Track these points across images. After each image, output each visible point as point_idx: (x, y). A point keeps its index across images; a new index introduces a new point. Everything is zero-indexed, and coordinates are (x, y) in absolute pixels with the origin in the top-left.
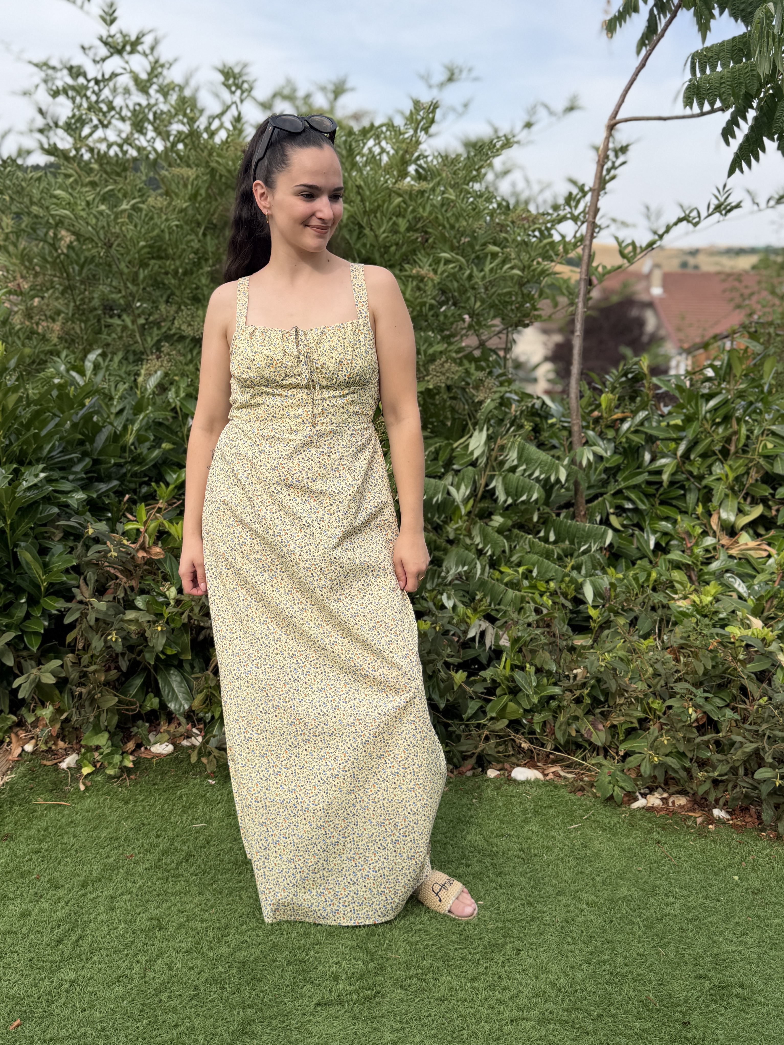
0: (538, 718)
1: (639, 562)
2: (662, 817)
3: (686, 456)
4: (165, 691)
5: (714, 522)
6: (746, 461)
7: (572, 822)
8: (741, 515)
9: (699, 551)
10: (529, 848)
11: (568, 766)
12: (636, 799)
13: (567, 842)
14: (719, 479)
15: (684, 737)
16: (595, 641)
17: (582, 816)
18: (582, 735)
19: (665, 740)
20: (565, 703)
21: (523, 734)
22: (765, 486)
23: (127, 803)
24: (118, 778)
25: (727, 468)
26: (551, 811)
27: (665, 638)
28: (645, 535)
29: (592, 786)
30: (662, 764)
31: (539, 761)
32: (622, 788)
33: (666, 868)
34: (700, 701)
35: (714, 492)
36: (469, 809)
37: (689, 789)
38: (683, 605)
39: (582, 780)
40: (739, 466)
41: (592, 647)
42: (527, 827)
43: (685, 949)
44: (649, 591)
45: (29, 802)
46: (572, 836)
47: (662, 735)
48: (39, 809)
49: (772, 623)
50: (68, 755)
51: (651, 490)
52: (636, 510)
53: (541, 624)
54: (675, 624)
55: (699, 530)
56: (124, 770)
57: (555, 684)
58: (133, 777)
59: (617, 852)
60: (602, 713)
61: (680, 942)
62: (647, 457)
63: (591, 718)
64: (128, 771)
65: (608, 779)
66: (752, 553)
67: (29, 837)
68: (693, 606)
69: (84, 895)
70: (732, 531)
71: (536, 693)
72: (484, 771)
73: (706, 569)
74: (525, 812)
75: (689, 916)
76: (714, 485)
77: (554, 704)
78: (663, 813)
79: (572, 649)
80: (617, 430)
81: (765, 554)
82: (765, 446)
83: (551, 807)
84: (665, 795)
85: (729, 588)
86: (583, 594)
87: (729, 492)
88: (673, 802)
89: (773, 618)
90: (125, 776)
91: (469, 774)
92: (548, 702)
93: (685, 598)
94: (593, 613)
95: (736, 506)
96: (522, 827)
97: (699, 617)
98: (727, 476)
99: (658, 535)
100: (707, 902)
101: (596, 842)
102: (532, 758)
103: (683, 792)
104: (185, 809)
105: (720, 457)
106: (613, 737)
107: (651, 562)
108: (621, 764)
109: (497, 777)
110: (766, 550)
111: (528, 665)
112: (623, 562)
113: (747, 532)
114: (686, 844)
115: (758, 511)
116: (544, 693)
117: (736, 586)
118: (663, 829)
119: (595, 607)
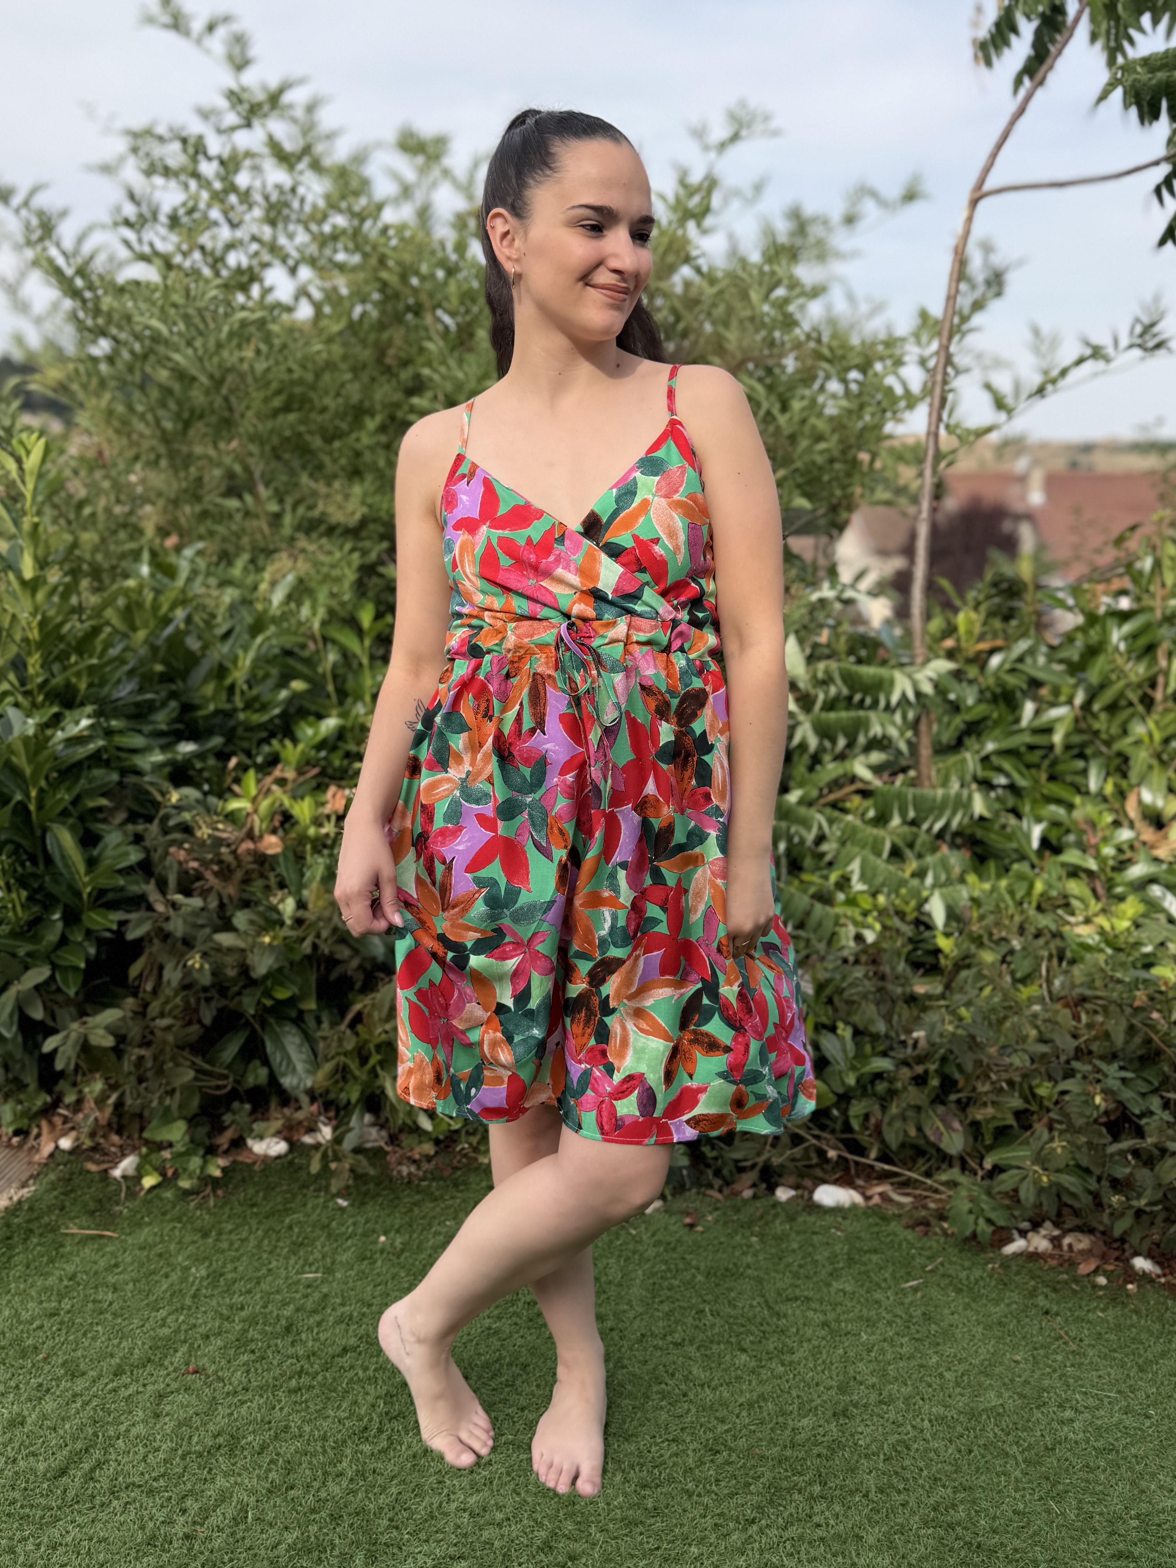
0: (857, 1109)
1: (1016, 867)
2: (1052, 1268)
3: (1087, 707)
4: (276, 1058)
5: (1131, 807)
7: (909, 1276)
8: (1171, 797)
9: (1108, 851)
10: (838, 1321)
11: (905, 1184)
12: (1011, 1240)
13: (899, 1311)
14: (1138, 743)
15: (1090, 1144)
16: (947, 987)
17: (923, 1267)
18: (925, 1137)
19: (1058, 1146)
20: (899, 1085)
21: (833, 1132)
23: (205, 1235)
24: (197, 1193)
25: (1151, 727)
26: (875, 1258)
27: (1057, 983)
28: (1024, 825)
29: (942, 1217)
30: (1052, 1184)
31: (858, 1176)
32: (989, 1221)
33: (1059, 1358)
34: (1114, 1084)
35: (1132, 762)
36: (744, 1254)
37: (1094, 1224)
38: (1086, 933)
39: (925, 1207)
40: (1170, 723)
41: (943, 996)
42: (835, 1285)
43: (1093, 1504)
44: (1032, 912)
45: (54, 1230)
46: (907, 1301)
47: (1052, 1139)
48: (68, 1242)
50: (124, 1156)
51: (1035, 757)
52: (1012, 788)
53: (864, 958)
54: (1073, 962)
55: (1109, 818)
56: (207, 1181)
57: (884, 1054)
58: (220, 1192)
59: (980, 1329)
60: (959, 1101)
61: (1085, 1491)
62: (1029, 708)
63: (941, 1109)
64: (215, 1183)
65: (966, 1206)
67: (45, 1289)
68: (1100, 934)
69: (115, 1390)
70: (1157, 821)
71: (853, 1068)
72: (772, 1189)
73: (1118, 878)
74: (833, 1258)
75: (1099, 1444)
76: (1130, 751)
77: (881, 1087)
78: (1054, 1263)
79: (912, 999)
80: (982, 667)
83: (875, 1251)
84: (1056, 1233)
85: (1154, 907)
86: (929, 915)
87: (1155, 762)
88: (1070, 1246)
90: (209, 1190)
91: (748, 1193)
92: (872, 1082)
93: (1087, 921)
94: (944, 943)
95: (1164, 782)
96: (829, 1285)
97: (1109, 951)
98: (1151, 736)
99: (1045, 825)
100: (1129, 1421)
101: (946, 1311)
102: (847, 1169)
103: (1086, 1229)
104: (296, 1247)
105: (1141, 709)
106: (976, 1139)
107: (1033, 866)
108: (987, 1182)
109: (791, 1200)
111: (840, 1025)
112: (992, 866)
114: (1091, 1316)
116: (867, 1069)
117: (1165, 903)
118: (1055, 1290)
119: (947, 935)
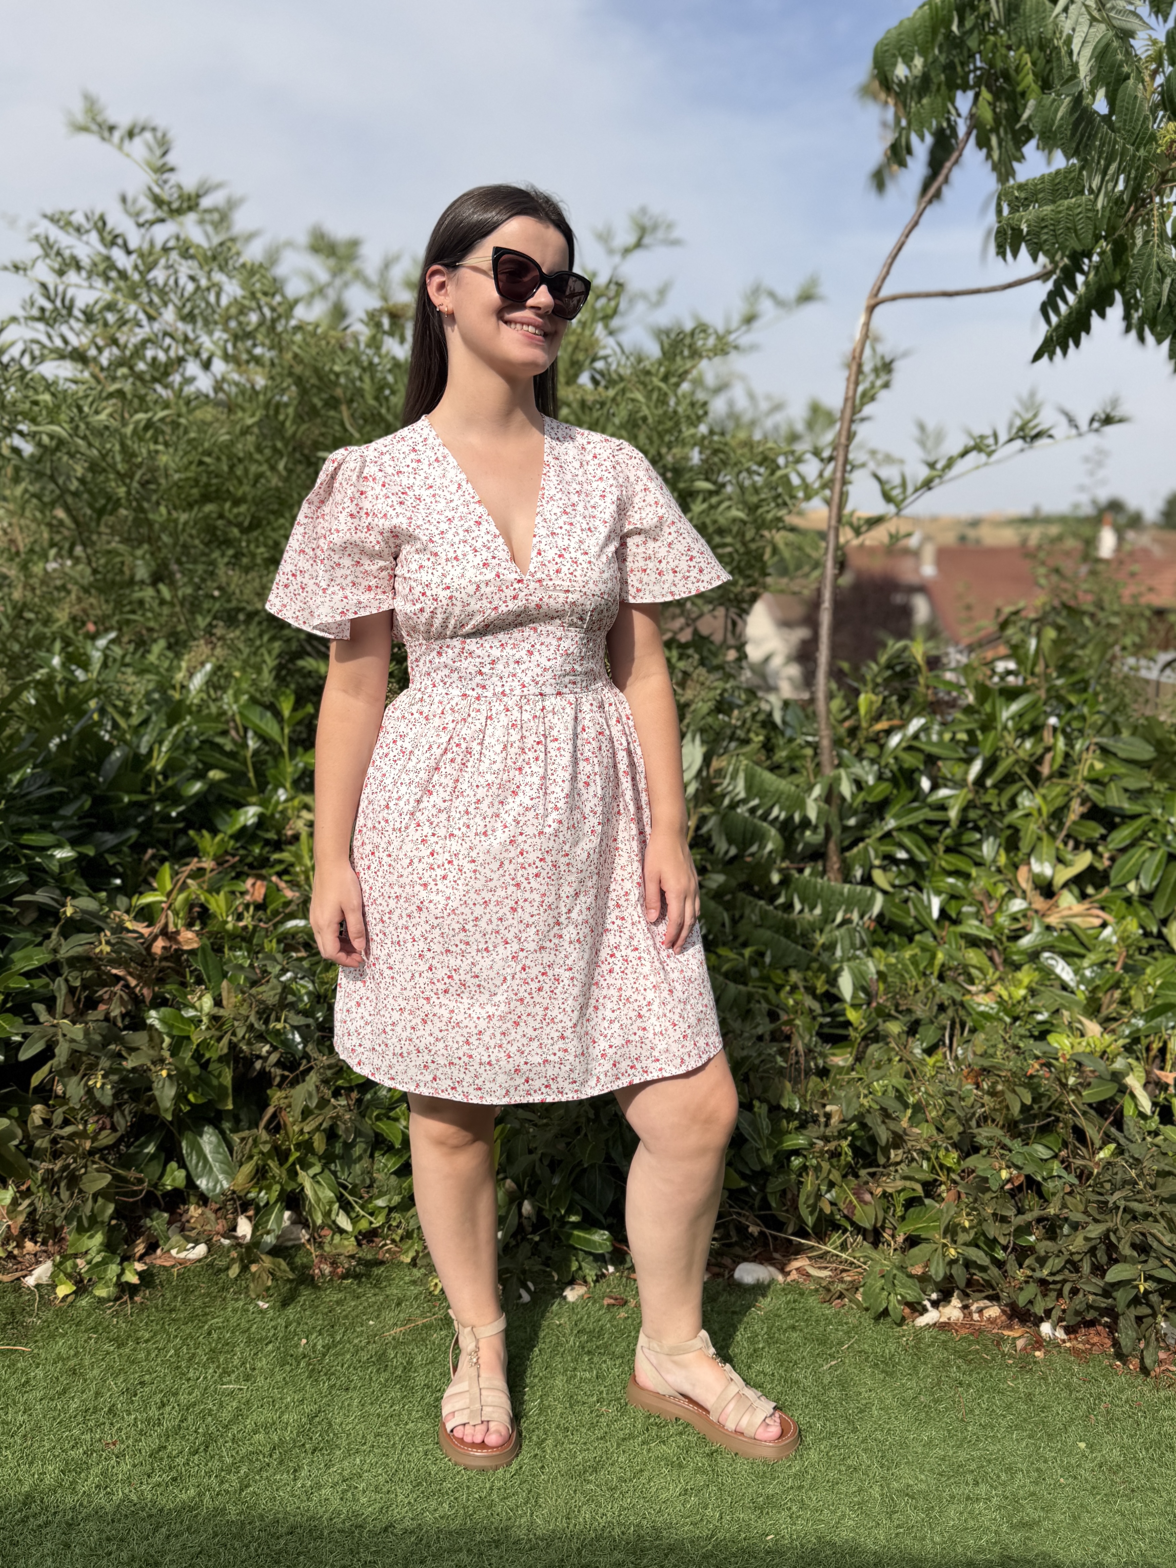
0: (774, 1185)
1: (918, 938)
2: (963, 1339)
3: (980, 781)
4: (193, 1160)
5: (1023, 877)
6: (1066, 789)
8: (1060, 867)
9: (1002, 920)
11: (822, 1258)
12: (923, 1310)
14: (1028, 815)
15: (995, 1215)
16: (857, 1059)
17: (841, 1343)
18: (840, 1210)
21: (752, 1208)
22: (1092, 824)
23: (121, 1346)
24: (114, 1301)
25: (1039, 800)
26: (794, 1337)
27: (960, 1052)
28: (925, 897)
29: (857, 1290)
30: (960, 1257)
31: (775, 1252)
32: (901, 1296)
35: (1022, 834)
37: (1003, 1293)
38: (984, 1003)
39: (842, 1281)
40: (1057, 796)
41: (854, 1069)
44: (934, 981)
46: (825, 1380)
49: (1114, 1025)
50: (38, 1263)
51: (933, 831)
52: (911, 862)
54: (974, 1030)
55: (1003, 890)
56: (124, 1287)
58: (137, 1299)
62: (925, 784)
63: (853, 1183)
64: (132, 1289)
66: (1077, 921)
68: (998, 1003)
70: (1047, 890)
71: (770, 1146)
73: (1013, 947)
74: (753, 1338)
76: (1020, 824)
77: (796, 1162)
78: (965, 1332)
79: (824, 1072)
80: (882, 747)
81: (1097, 922)
82: (1092, 767)
83: (794, 1329)
84: (968, 1302)
85: (1047, 973)
86: (838, 988)
87: (1044, 834)
88: (980, 1314)
89: (1115, 1019)
90: (125, 1297)
92: (788, 1159)
93: (987, 990)
94: (853, 1015)
95: (1053, 853)
97: (1008, 1020)
98: (1040, 810)
99: (944, 896)
102: (765, 1248)
103: (994, 1298)
104: (213, 1355)
105: (1029, 783)
106: (887, 1212)
107: (934, 937)
108: (900, 1256)
110: (1098, 917)
111: (757, 1103)
112: (896, 939)
113: (1071, 891)
114: (1002, 1386)
115: (1083, 860)
116: (783, 1147)
117: (1058, 970)
118: (967, 1361)
119: (855, 1007)
